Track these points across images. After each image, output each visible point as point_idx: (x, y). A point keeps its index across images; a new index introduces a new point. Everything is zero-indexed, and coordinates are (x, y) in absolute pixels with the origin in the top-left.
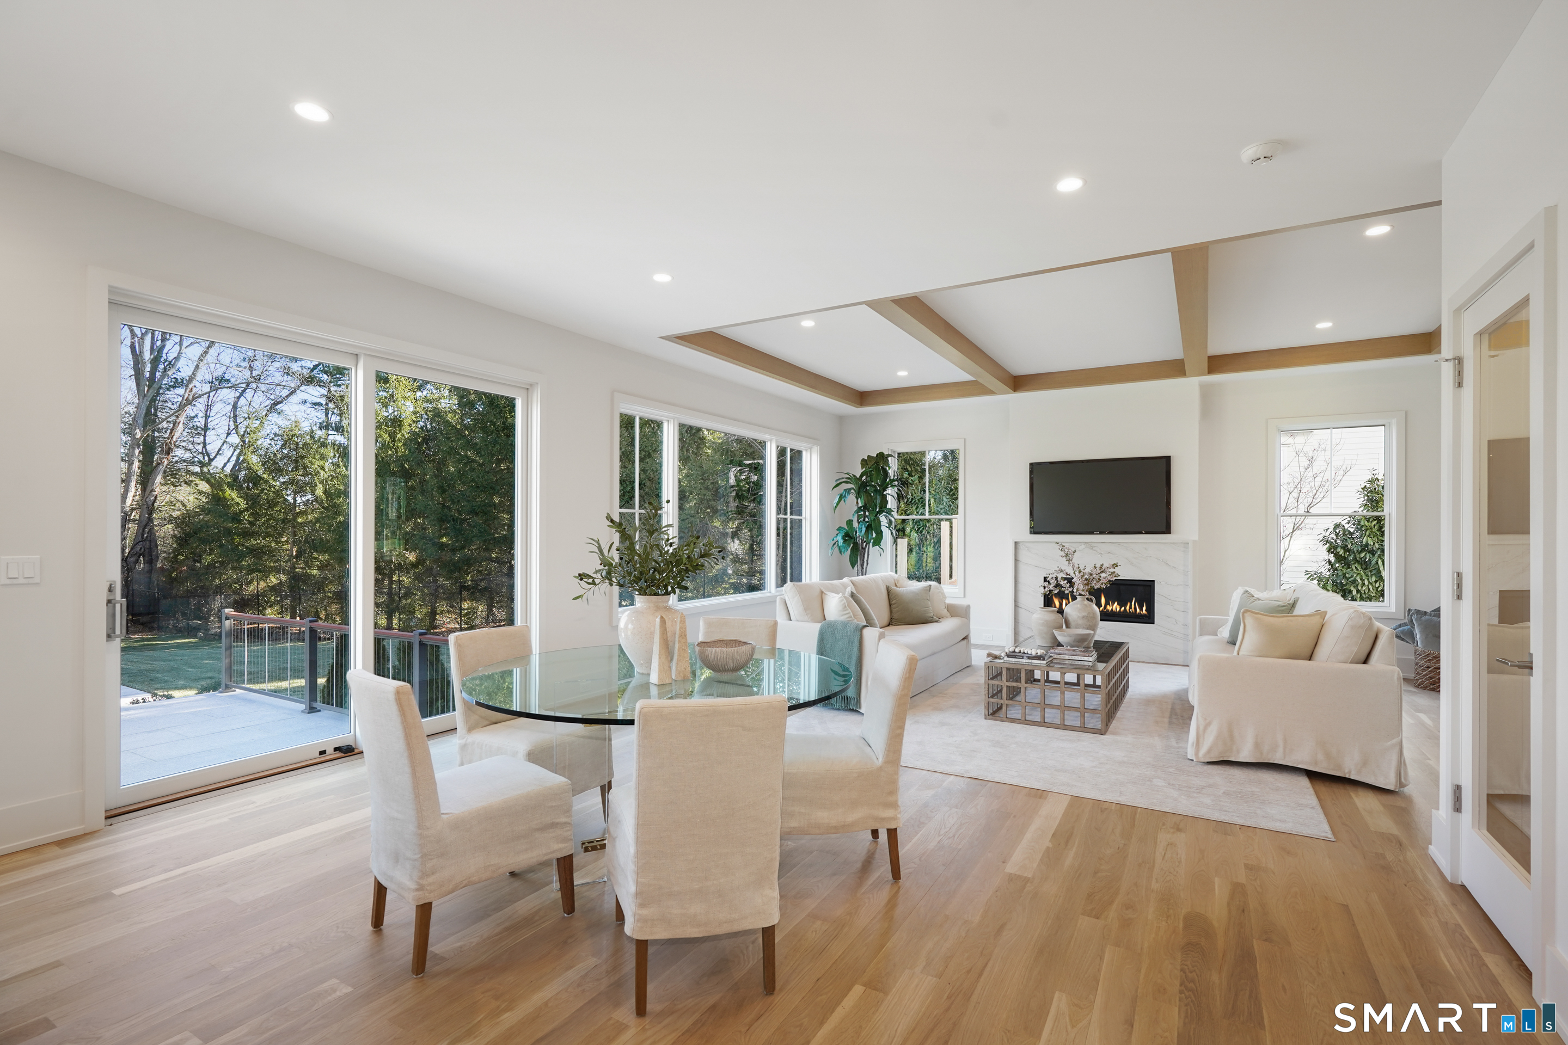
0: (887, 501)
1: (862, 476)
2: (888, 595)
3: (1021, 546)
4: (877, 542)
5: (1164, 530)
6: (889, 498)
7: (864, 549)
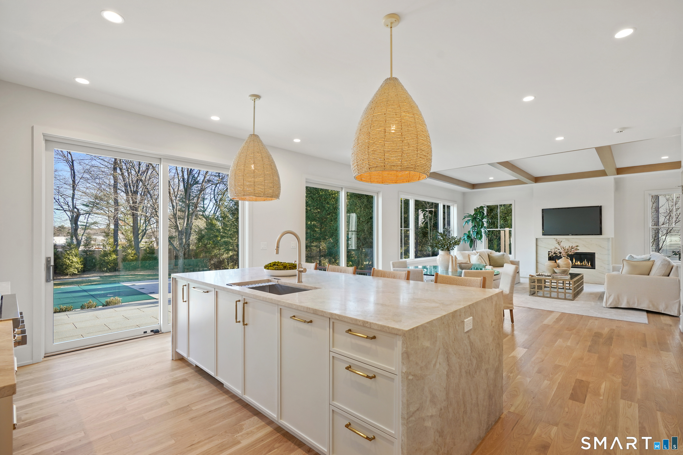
0: (484, 224)
1: (474, 214)
2: (489, 257)
3: (539, 240)
4: (480, 239)
5: (599, 233)
6: (484, 222)
7: (475, 241)
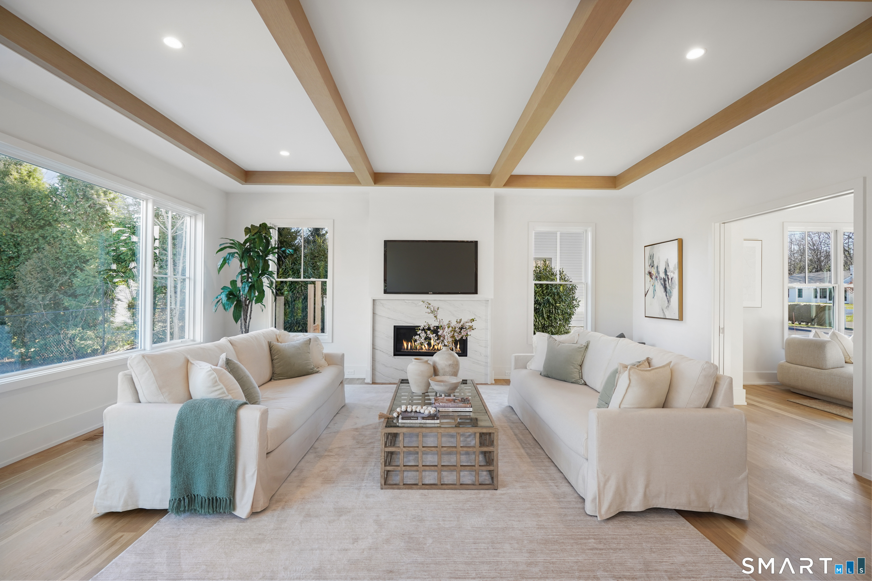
0: (269, 265)
1: (246, 242)
2: (270, 350)
3: (377, 303)
4: (260, 299)
5: (474, 292)
6: (270, 263)
7: (248, 306)
